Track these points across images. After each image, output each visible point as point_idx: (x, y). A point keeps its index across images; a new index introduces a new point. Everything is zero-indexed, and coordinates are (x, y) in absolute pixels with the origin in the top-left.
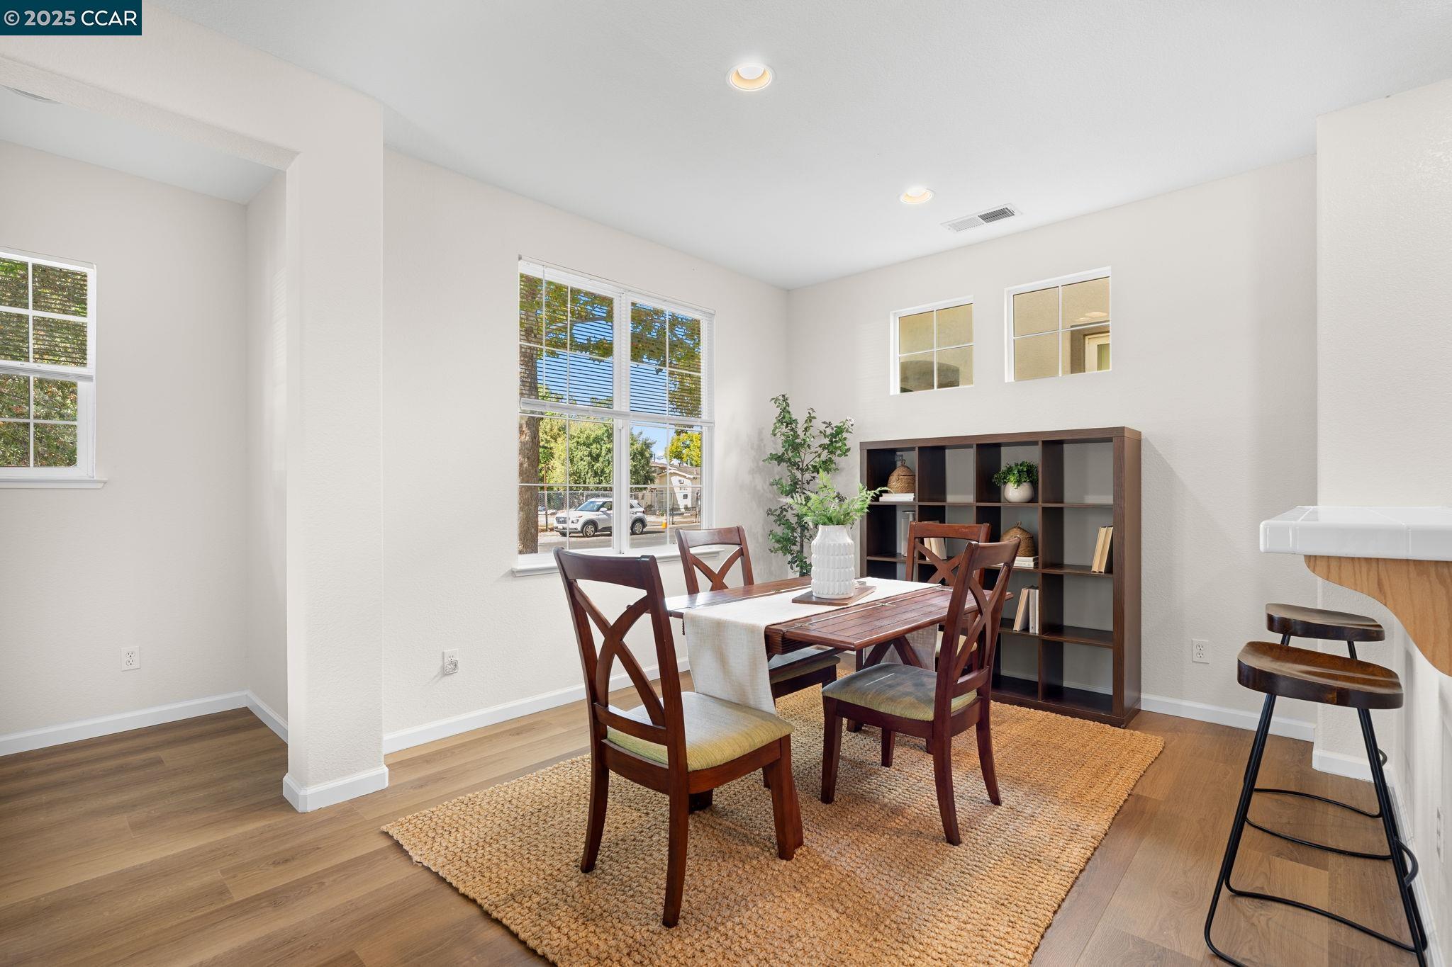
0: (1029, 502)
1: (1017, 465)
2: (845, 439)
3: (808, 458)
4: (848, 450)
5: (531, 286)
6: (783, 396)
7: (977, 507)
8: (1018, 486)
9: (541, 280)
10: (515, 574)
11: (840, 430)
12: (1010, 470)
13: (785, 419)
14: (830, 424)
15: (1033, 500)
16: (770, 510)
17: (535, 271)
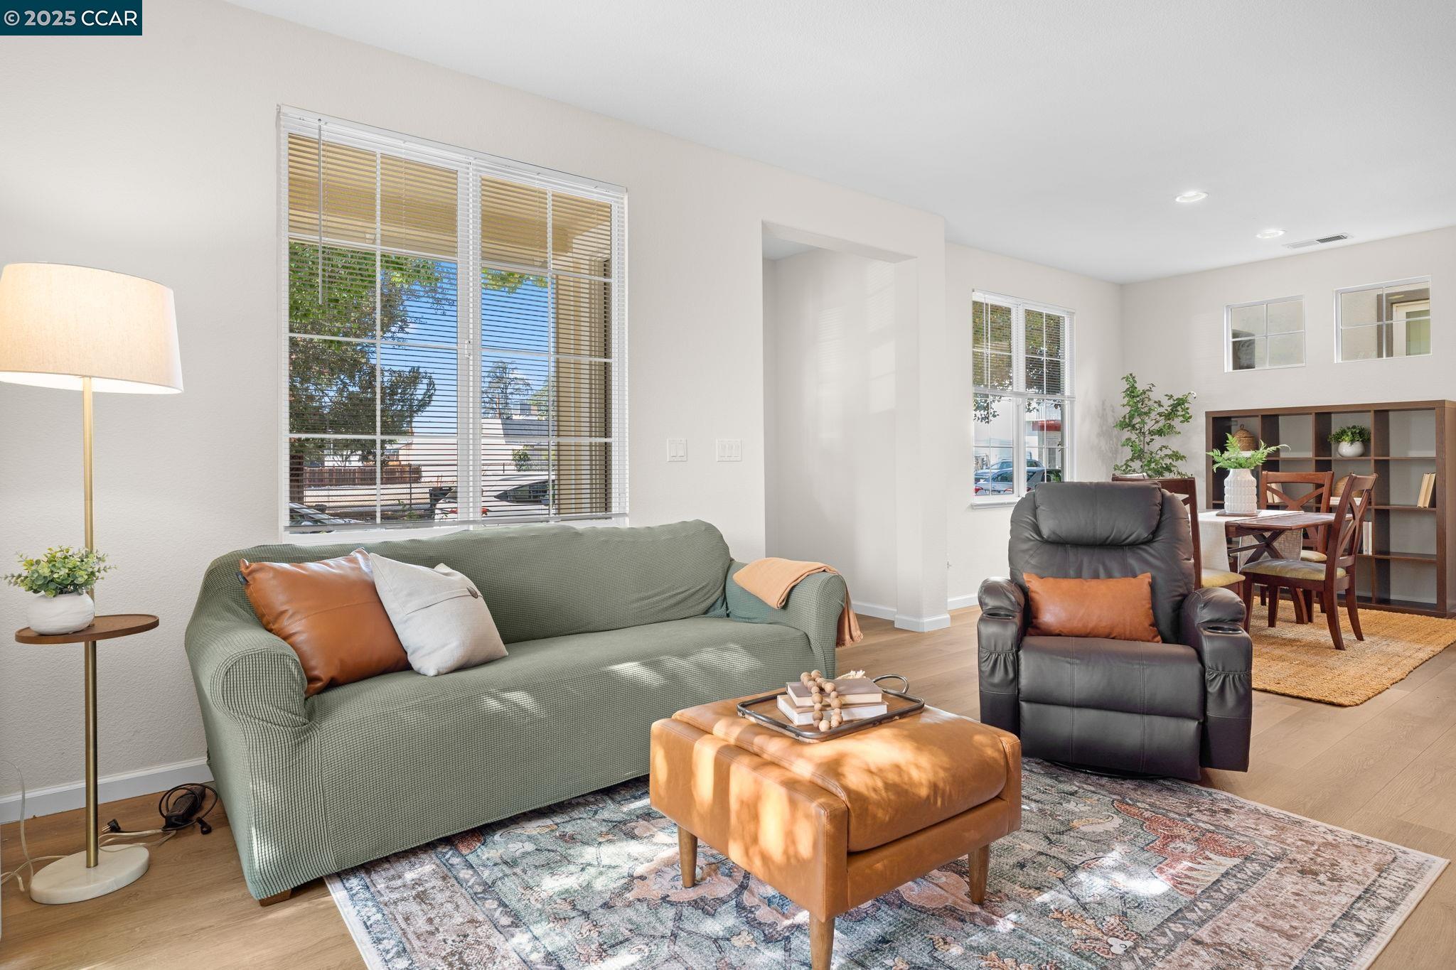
0: (1361, 456)
1: (1349, 428)
2: (1188, 409)
3: (1150, 425)
4: (1190, 417)
5: (978, 307)
6: (1131, 375)
7: (1317, 461)
8: (1352, 444)
9: (983, 303)
10: (974, 507)
11: (1181, 402)
12: (1343, 432)
13: (1131, 392)
14: (1172, 396)
15: (1365, 453)
16: (1117, 465)
17: (979, 297)
